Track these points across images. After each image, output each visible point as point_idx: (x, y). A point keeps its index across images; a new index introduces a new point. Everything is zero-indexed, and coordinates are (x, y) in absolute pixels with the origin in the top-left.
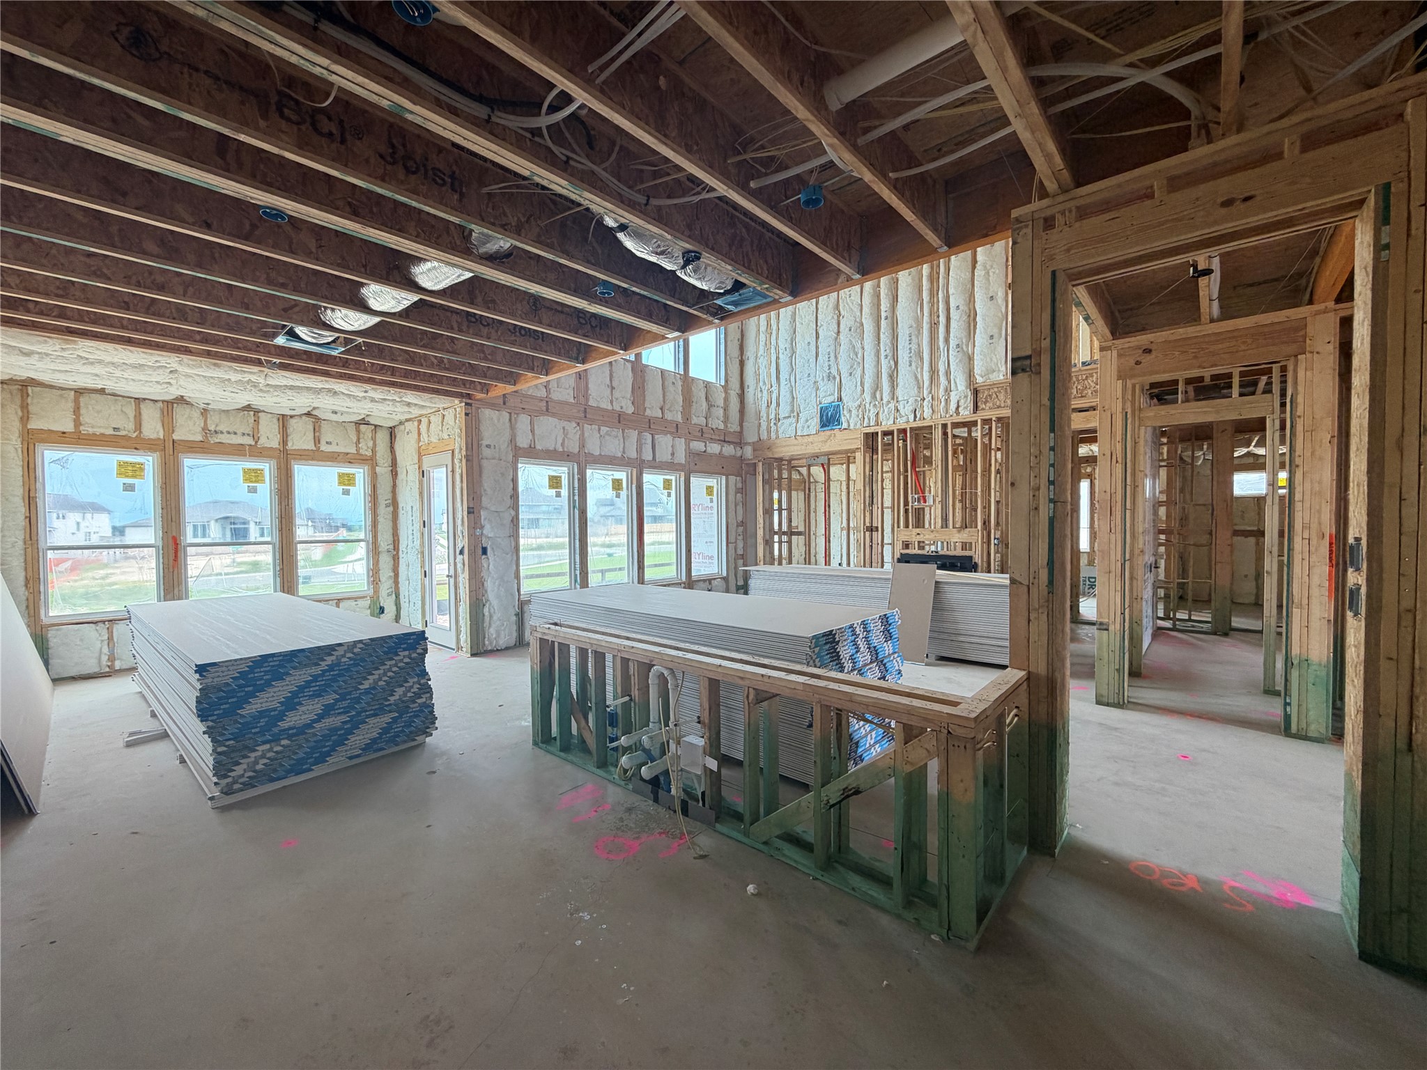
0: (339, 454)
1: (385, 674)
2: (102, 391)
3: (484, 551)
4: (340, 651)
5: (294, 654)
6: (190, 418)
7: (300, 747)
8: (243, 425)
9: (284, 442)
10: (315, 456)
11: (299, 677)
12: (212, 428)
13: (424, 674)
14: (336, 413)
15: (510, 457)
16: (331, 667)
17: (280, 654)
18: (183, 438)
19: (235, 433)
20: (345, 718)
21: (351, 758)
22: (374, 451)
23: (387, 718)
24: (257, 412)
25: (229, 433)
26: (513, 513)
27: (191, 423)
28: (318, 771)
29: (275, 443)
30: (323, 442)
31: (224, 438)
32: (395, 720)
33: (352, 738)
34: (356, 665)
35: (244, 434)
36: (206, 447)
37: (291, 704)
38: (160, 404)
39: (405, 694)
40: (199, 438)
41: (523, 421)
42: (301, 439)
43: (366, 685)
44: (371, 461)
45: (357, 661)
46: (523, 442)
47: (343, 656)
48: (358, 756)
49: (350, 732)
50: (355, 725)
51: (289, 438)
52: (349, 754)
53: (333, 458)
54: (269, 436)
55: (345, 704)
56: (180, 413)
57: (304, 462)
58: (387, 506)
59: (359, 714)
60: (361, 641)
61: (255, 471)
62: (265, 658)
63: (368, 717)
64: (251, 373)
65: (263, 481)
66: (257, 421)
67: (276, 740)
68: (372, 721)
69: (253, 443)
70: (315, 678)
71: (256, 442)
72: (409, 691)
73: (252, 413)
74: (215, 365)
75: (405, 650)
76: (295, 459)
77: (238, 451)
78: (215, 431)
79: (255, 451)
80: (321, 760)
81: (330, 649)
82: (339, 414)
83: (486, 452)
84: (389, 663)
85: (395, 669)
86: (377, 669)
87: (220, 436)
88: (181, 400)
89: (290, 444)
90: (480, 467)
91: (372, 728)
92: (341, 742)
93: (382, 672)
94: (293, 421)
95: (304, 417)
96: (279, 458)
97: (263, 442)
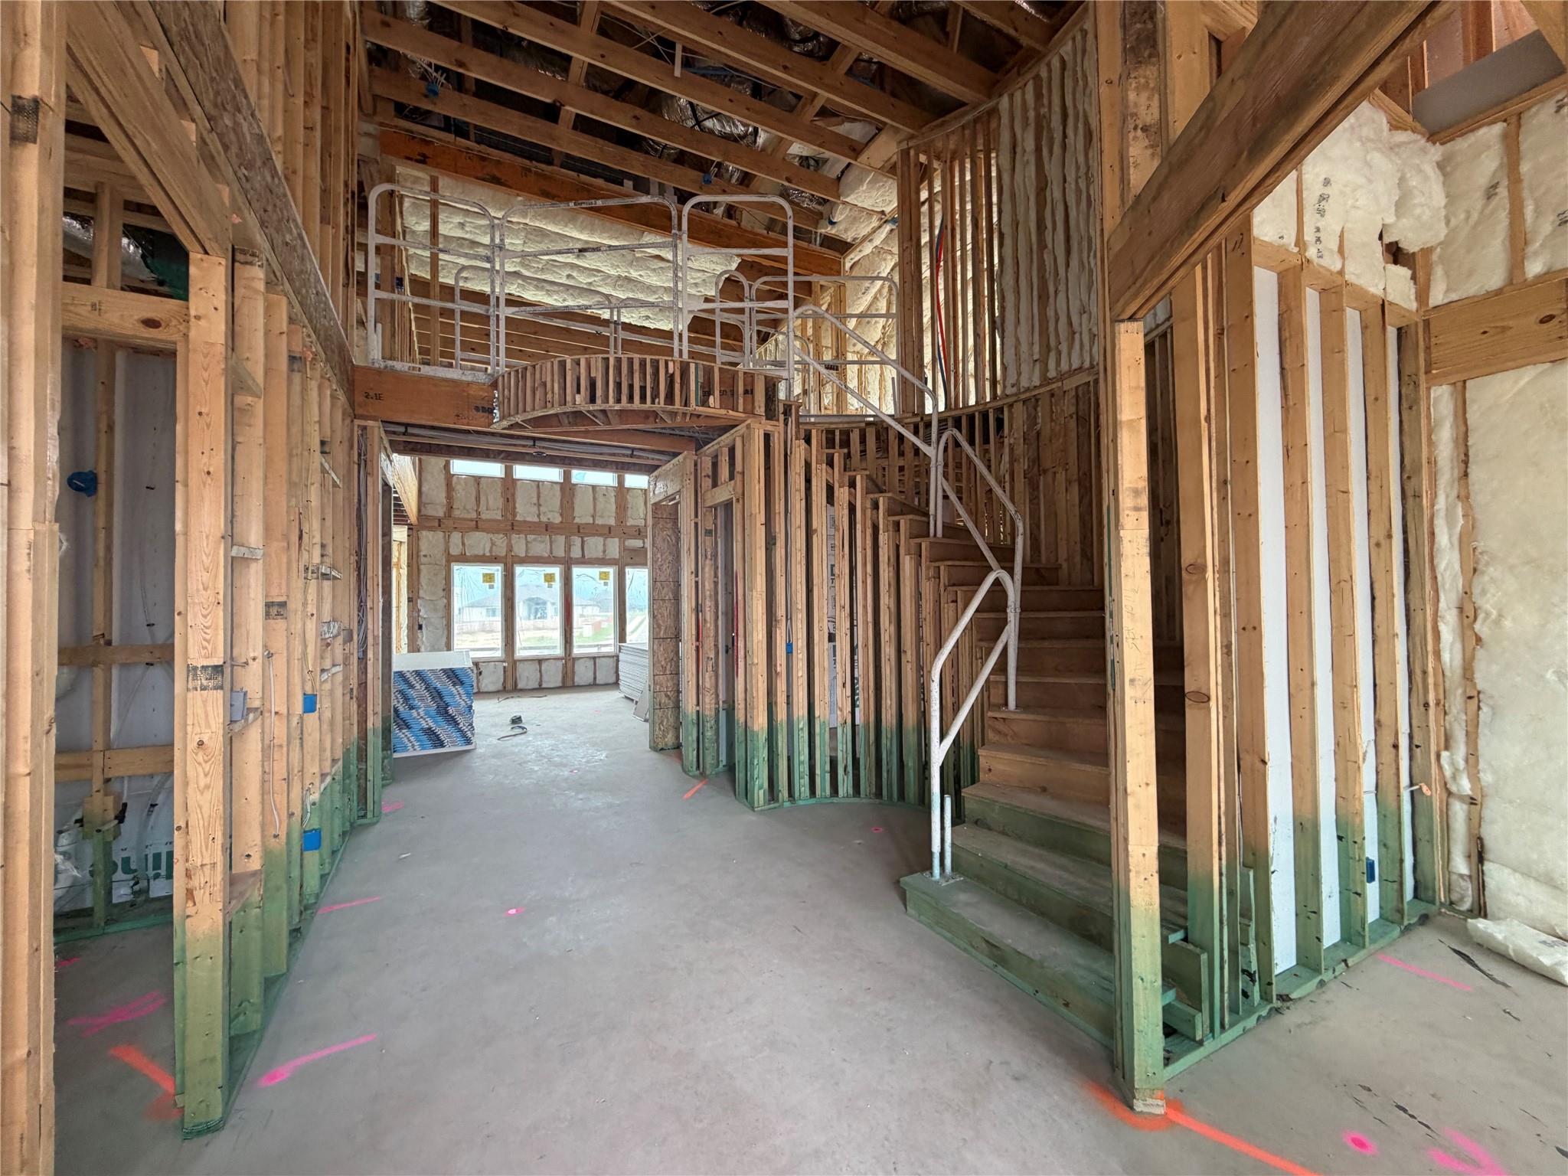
3: (420, 627)
15: (444, 562)
26: (445, 601)
41: (456, 537)
46: (455, 551)
83: (423, 560)
90: (419, 569)
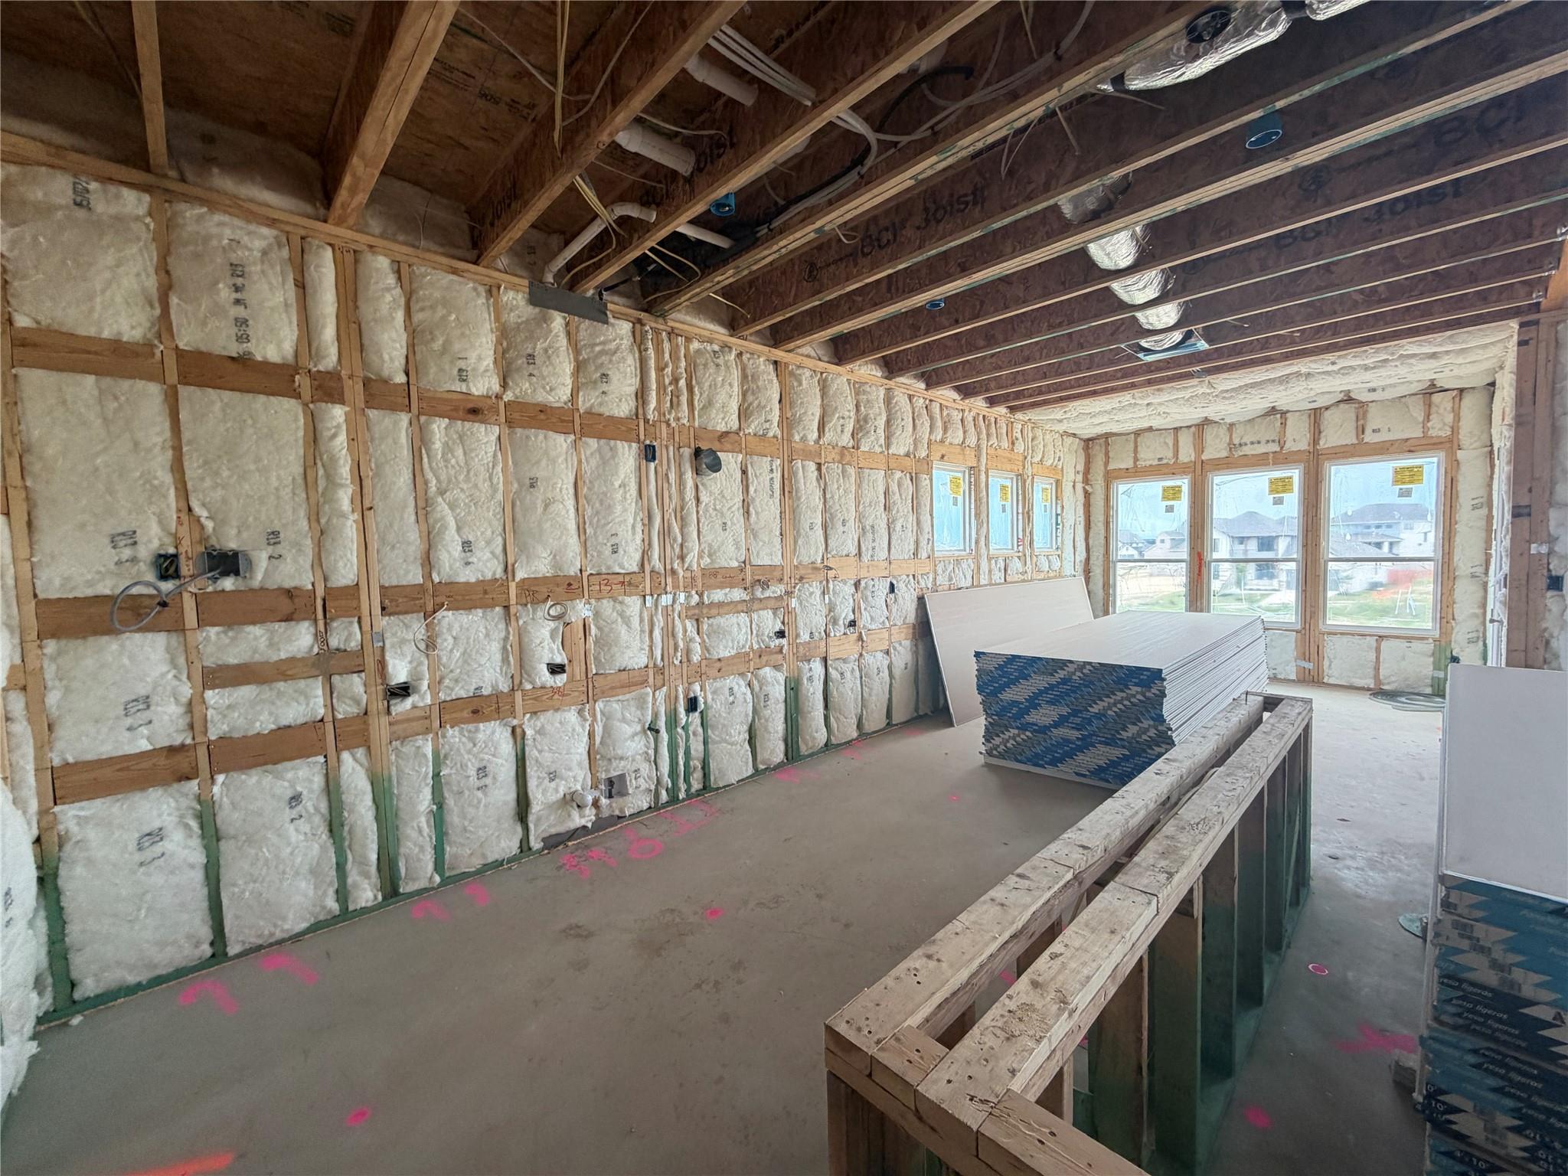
0: (1392, 443)
1: (1115, 704)
2: (1150, 429)
4: (1071, 668)
5: (1035, 660)
6: (1217, 436)
7: (1039, 744)
8: (1267, 431)
9: (1315, 441)
10: (1358, 450)
11: (1039, 682)
12: (1236, 441)
13: (1160, 719)
14: (1374, 390)
16: (1064, 681)
17: (1024, 658)
18: (1211, 457)
19: (1259, 442)
20: (1077, 734)
21: (1077, 774)
22: (1455, 429)
23: (1117, 753)
24: (1284, 414)
25: (1252, 443)
27: (1217, 441)
28: (1049, 771)
29: (1303, 445)
30: (1368, 431)
31: (1248, 450)
32: (1126, 758)
33: (1080, 757)
34: (1086, 686)
35: (1268, 441)
36: (1233, 462)
37: (1033, 703)
38: (1193, 429)
39: (1139, 735)
40: (1224, 454)
42: (1338, 431)
43: (1095, 709)
44: (1449, 445)
45: (1087, 682)
47: (1074, 674)
48: (1084, 776)
49: (1081, 749)
50: (1085, 744)
51: (1323, 435)
52: (1077, 770)
53: (1383, 450)
54: (1298, 438)
55: (1078, 720)
56: (1209, 434)
57: (1342, 461)
58: (1475, 507)
59: (1091, 735)
60: (1090, 663)
61: (1282, 479)
62: (1015, 657)
63: (1100, 742)
64: (1192, 386)
65: (1291, 490)
66: (1284, 424)
67: (1023, 728)
68: (1102, 748)
69: (1278, 449)
70: (1052, 687)
71: (1282, 448)
72: (1145, 733)
73: (1279, 416)
74: (1158, 390)
75: (1136, 685)
76: (1327, 459)
77: (1259, 462)
78: (1240, 445)
79: (1281, 459)
80: (1054, 762)
81: (1063, 664)
82: (1379, 391)
84: (1120, 695)
85: (1126, 703)
86: (1108, 696)
87: (1244, 448)
88: (1207, 422)
89: (1322, 442)
91: (1099, 755)
92: (1071, 755)
93: (1112, 701)
94: (1327, 414)
95: (1342, 405)
96: (1308, 461)
97: (1290, 446)
